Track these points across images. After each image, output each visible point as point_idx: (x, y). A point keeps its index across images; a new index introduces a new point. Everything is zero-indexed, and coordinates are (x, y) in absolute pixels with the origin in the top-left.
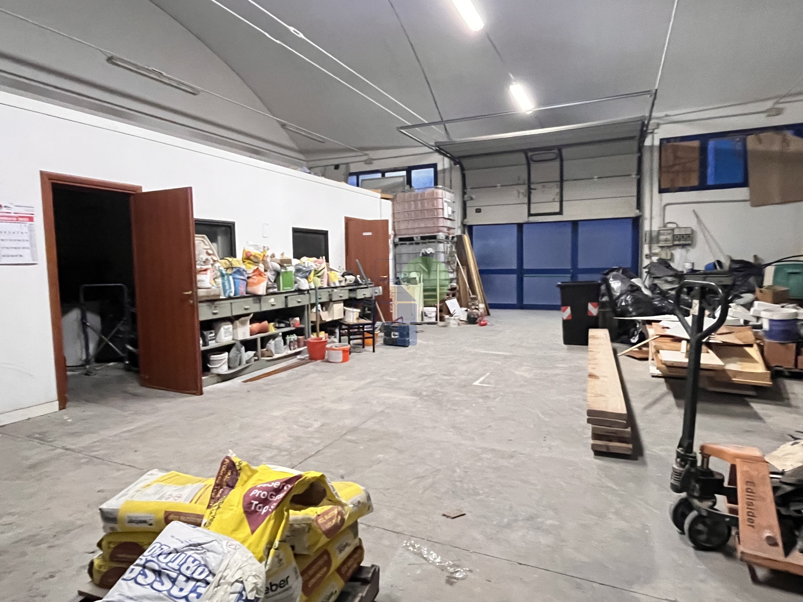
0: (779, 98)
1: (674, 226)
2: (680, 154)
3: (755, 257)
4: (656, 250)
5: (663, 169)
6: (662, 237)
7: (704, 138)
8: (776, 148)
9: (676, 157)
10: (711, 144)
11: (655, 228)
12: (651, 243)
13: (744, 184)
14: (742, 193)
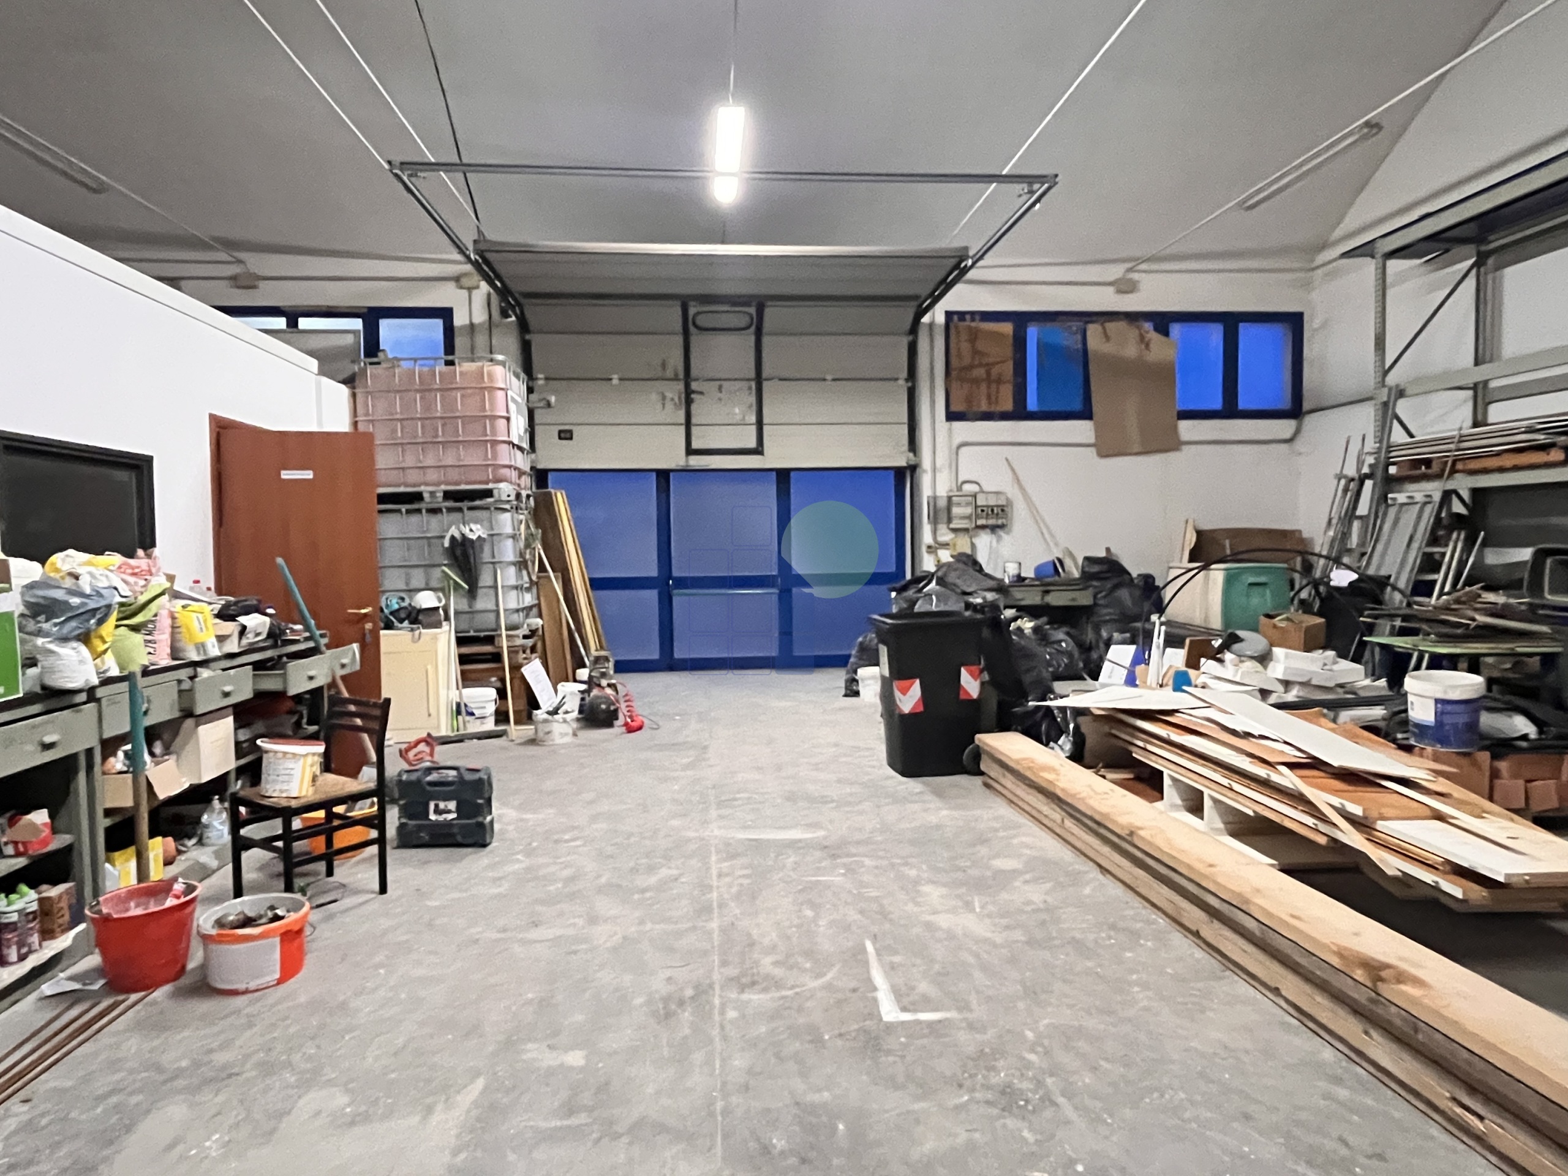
0: (1135, 262)
1: (973, 488)
2: (980, 345)
3: (1108, 550)
4: (945, 536)
5: (954, 374)
6: (956, 510)
7: (1021, 320)
8: (1131, 350)
9: (975, 352)
10: (1033, 332)
11: (942, 491)
12: (934, 521)
13: (1086, 414)
14: (1082, 430)
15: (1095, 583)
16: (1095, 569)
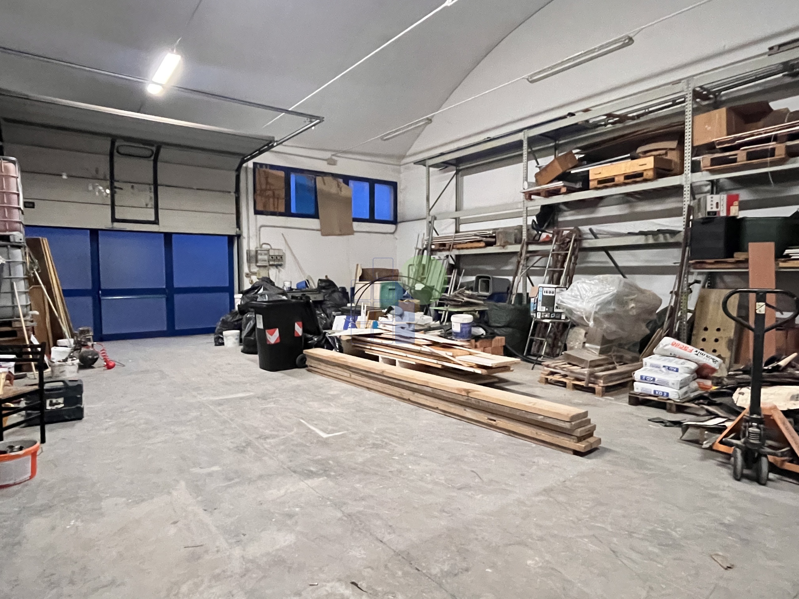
0: (337, 152)
1: (269, 247)
2: (270, 180)
3: (326, 276)
4: (255, 269)
5: (258, 192)
6: (260, 257)
7: (288, 171)
8: (334, 190)
9: (267, 183)
10: (293, 178)
11: (253, 248)
12: (249, 261)
13: (316, 216)
14: (314, 223)
15: (323, 291)
16: (323, 284)
